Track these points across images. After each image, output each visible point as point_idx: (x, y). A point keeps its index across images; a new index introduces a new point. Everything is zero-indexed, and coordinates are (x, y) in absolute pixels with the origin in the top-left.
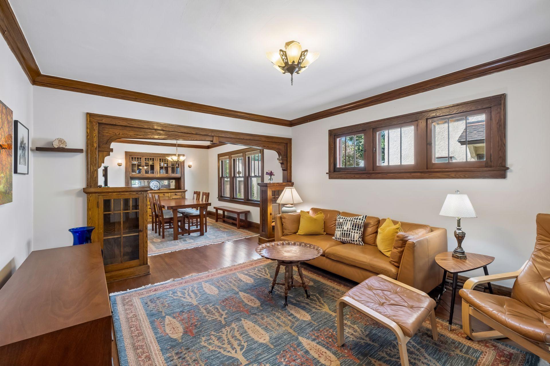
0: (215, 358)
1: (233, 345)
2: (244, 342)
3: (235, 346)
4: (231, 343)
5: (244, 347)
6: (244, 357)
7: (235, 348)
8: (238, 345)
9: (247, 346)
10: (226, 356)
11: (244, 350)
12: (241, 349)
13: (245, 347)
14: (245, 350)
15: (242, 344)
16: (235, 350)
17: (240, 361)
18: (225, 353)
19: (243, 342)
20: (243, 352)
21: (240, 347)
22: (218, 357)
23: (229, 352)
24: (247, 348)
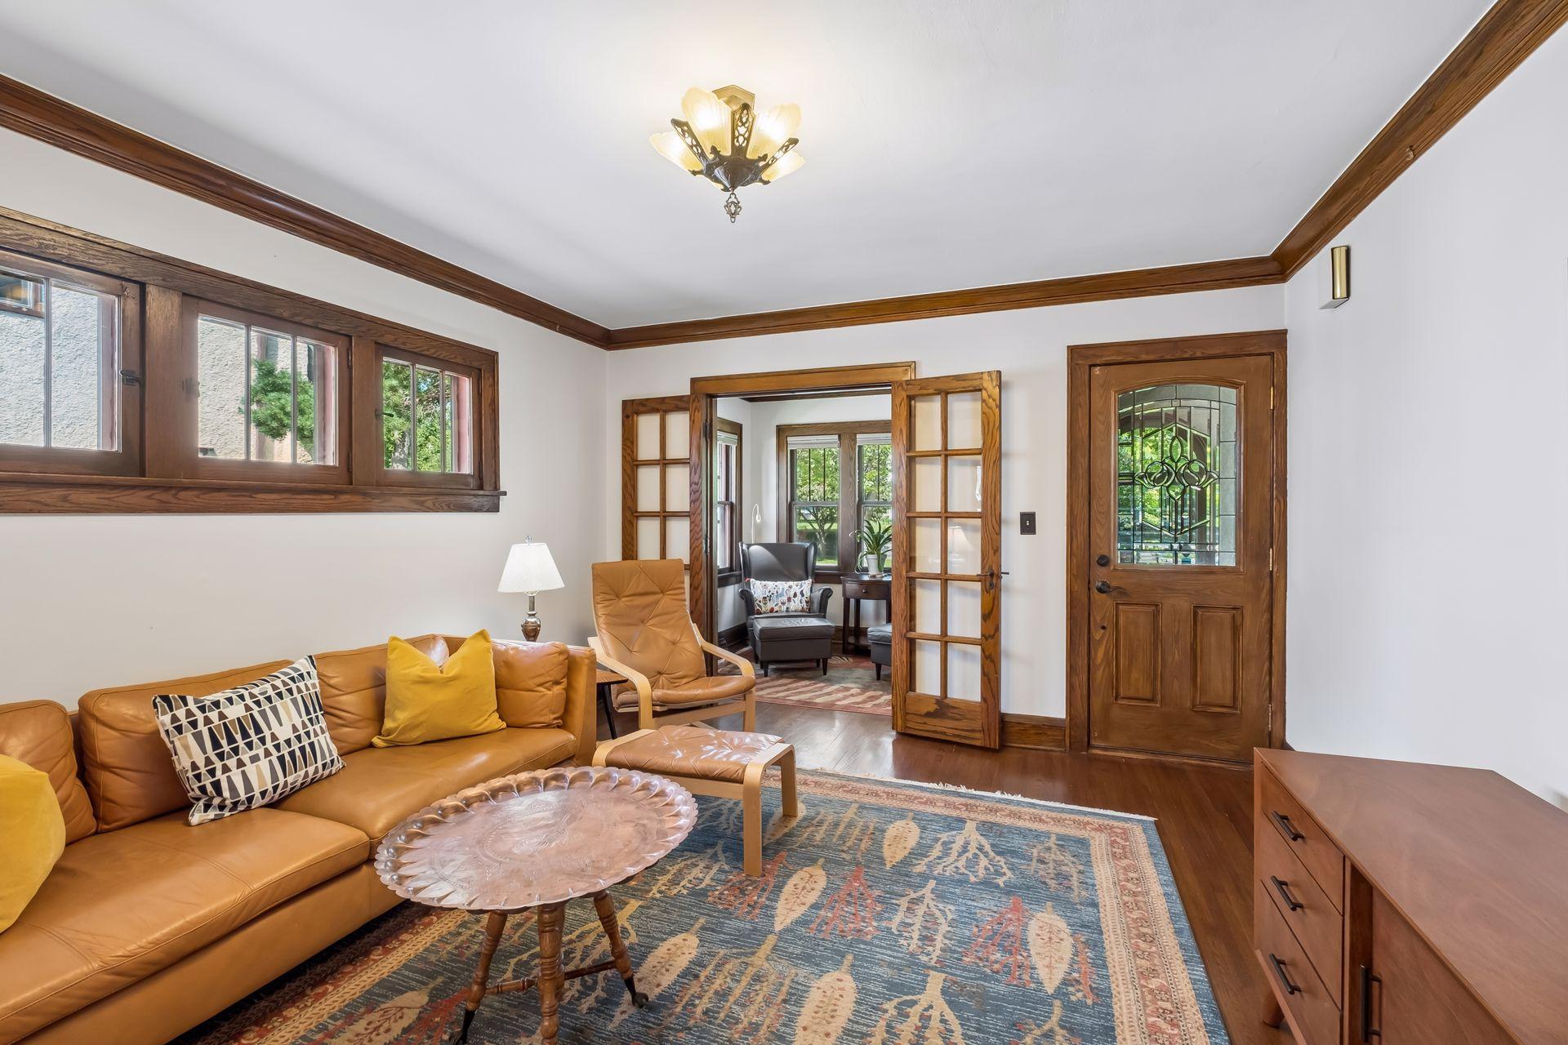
0: (989, 1033)
1: (917, 1028)
2: (886, 1011)
3: (917, 1022)
4: (917, 1036)
5: (899, 1004)
6: (925, 986)
7: (922, 1017)
8: (908, 1017)
9: (890, 1000)
10: (958, 1017)
11: (909, 998)
12: (913, 1003)
13: (896, 1001)
14: (906, 994)
15: (896, 1013)
16: (926, 1013)
17: (941, 985)
18: (955, 1024)
19: (887, 1016)
20: (914, 995)
21: (908, 1010)
22: (978, 1030)
23: (944, 1021)
24: (896, 997)
